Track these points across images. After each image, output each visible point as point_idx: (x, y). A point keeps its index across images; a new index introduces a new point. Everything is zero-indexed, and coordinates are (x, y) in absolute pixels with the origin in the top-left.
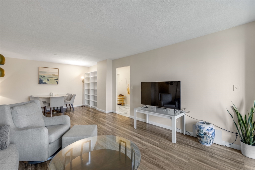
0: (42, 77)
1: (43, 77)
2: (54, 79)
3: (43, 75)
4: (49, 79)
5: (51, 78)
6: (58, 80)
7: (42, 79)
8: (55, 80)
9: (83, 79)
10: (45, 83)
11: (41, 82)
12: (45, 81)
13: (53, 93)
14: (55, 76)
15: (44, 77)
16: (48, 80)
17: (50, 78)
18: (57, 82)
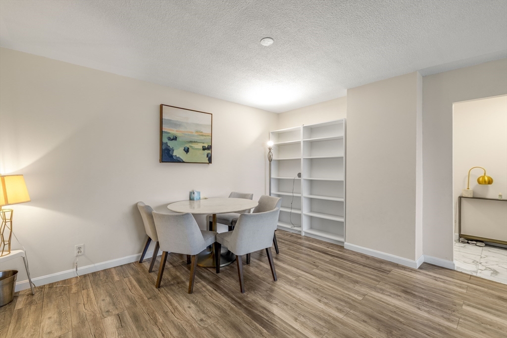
0: (170, 139)
1: (172, 138)
2: (200, 146)
3: (173, 131)
4: (188, 146)
5: (195, 142)
6: (209, 152)
7: (171, 144)
8: (204, 149)
9: (270, 149)
10: (179, 161)
11: (167, 156)
12: (178, 153)
13: (199, 193)
14: (202, 135)
15: (175, 138)
16: (187, 151)
17: (191, 142)
18: (207, 156)
